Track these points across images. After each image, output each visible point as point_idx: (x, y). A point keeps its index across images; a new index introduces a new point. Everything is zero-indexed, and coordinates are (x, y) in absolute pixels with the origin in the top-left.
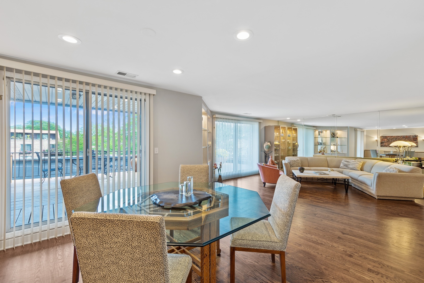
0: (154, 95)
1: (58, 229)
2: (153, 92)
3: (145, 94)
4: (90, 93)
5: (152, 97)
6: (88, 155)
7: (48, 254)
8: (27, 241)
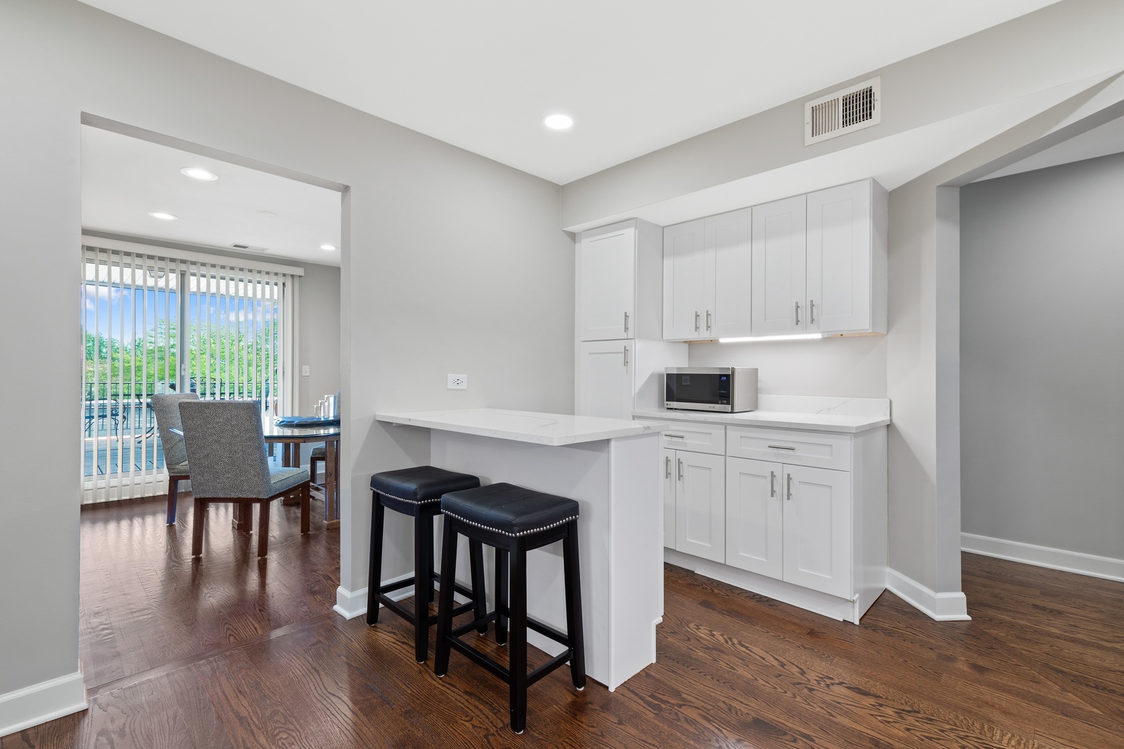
0: (300, 276)
1: (147, 485)
2: (299, 271)
3: (284, 275)
4: (188, 274)
5: (297, 280)
6: (183, 374)
7: (131, 519)
8: (101, 499)
